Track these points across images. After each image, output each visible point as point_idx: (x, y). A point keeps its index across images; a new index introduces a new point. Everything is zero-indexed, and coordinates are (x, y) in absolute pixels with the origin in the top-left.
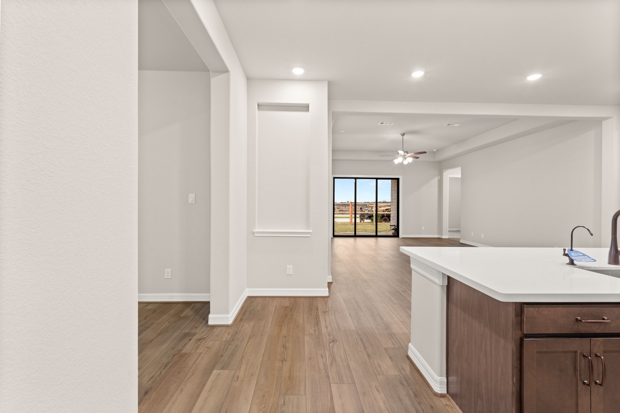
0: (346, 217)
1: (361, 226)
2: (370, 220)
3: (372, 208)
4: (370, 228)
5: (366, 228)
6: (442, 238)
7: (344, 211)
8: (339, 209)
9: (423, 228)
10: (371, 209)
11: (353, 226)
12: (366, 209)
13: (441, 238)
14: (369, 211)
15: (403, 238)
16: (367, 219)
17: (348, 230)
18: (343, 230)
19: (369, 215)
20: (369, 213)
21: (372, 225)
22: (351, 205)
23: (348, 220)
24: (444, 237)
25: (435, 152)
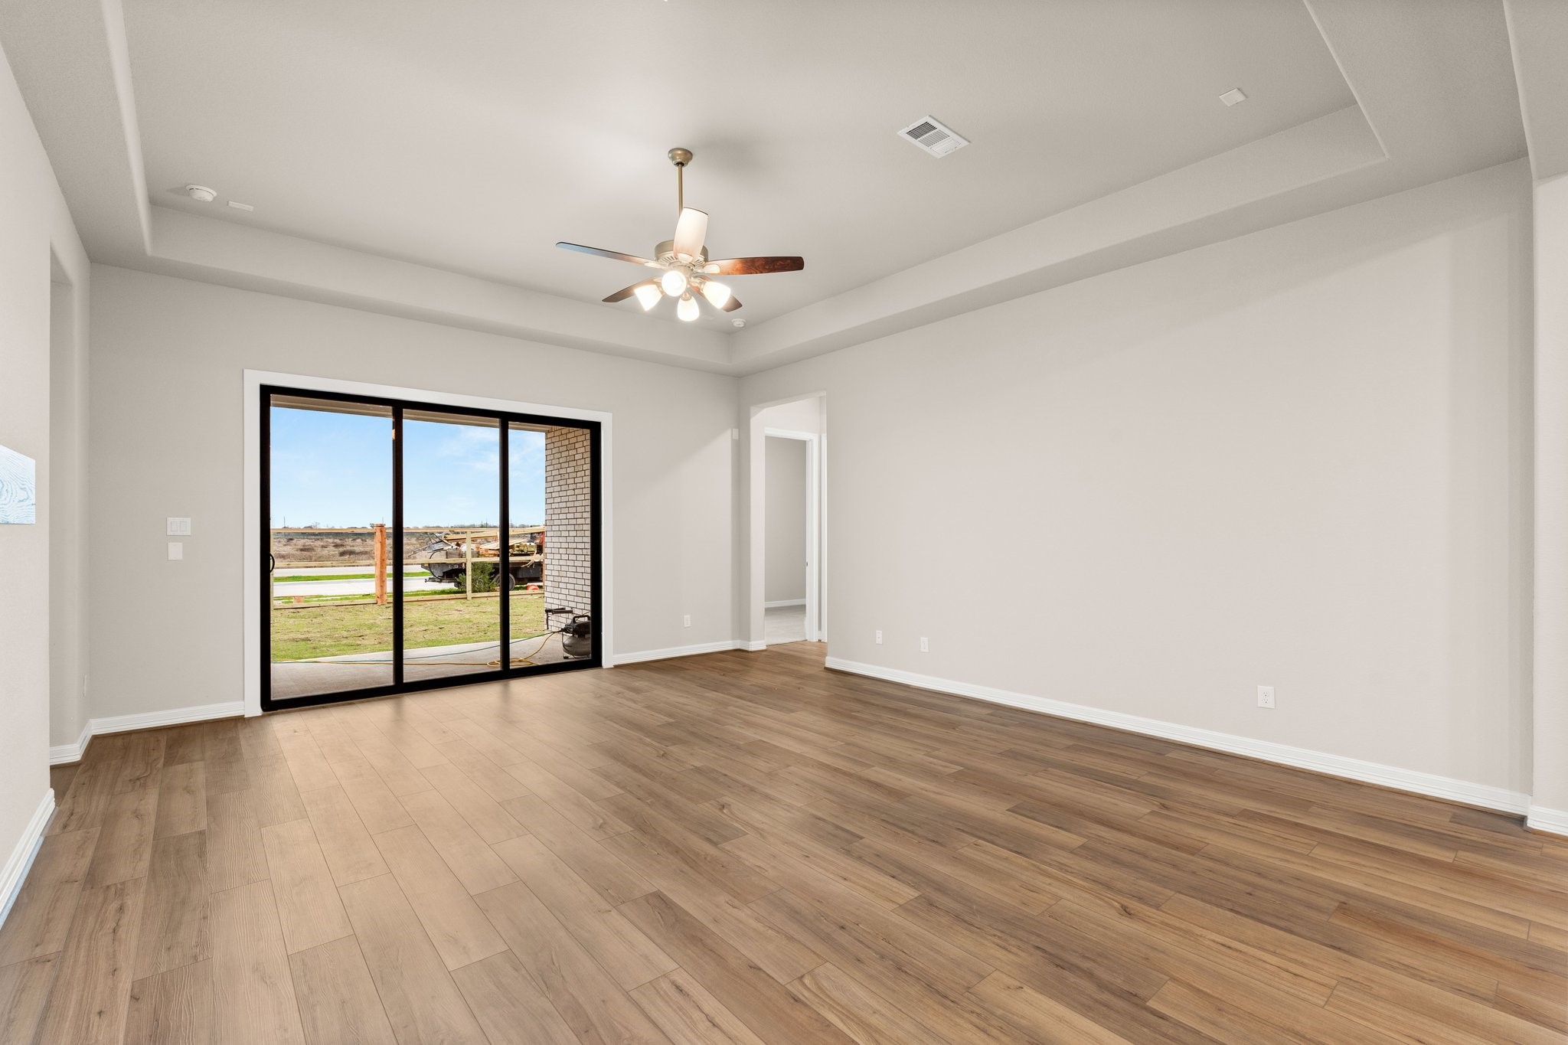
0: (363, 576)
1: (422, 608)
2: (453, 584)
3: (458, 545)
4: (456, 616)
5: (440, 618)
6: (750, 649)
7: (358, 553)
8: (341, 549)
9: (687, 620)
10: (455, 547)
11: (389, 613)
12: (437, 547)
13: (746, 649)
14: (448, 555)
15: (616, 667)
16: (441, 581)
17: (368, 632)
18: (345, 634)
19: (450, 568)
20: (451, 561)
21: (463, 601)
22: (378, 534)
23: (370, 587)
24: (756, 645)
25: (739, 330)
